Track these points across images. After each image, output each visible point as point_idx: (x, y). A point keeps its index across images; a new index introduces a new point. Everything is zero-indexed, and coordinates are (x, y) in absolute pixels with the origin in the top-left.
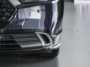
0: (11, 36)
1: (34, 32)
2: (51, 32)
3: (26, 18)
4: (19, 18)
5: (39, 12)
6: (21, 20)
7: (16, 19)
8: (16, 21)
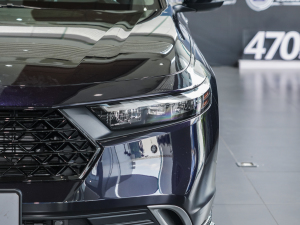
0: (86, 219)
1: (145, 207)
2: (188, 200)
3: (123, 174)
4: (106, 174)
5: (155, 152)
6: (109, 178)
7: (98, 178)
8: (96, 185)
